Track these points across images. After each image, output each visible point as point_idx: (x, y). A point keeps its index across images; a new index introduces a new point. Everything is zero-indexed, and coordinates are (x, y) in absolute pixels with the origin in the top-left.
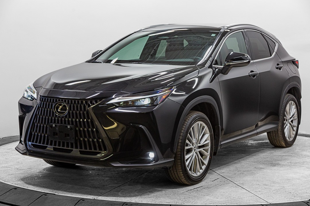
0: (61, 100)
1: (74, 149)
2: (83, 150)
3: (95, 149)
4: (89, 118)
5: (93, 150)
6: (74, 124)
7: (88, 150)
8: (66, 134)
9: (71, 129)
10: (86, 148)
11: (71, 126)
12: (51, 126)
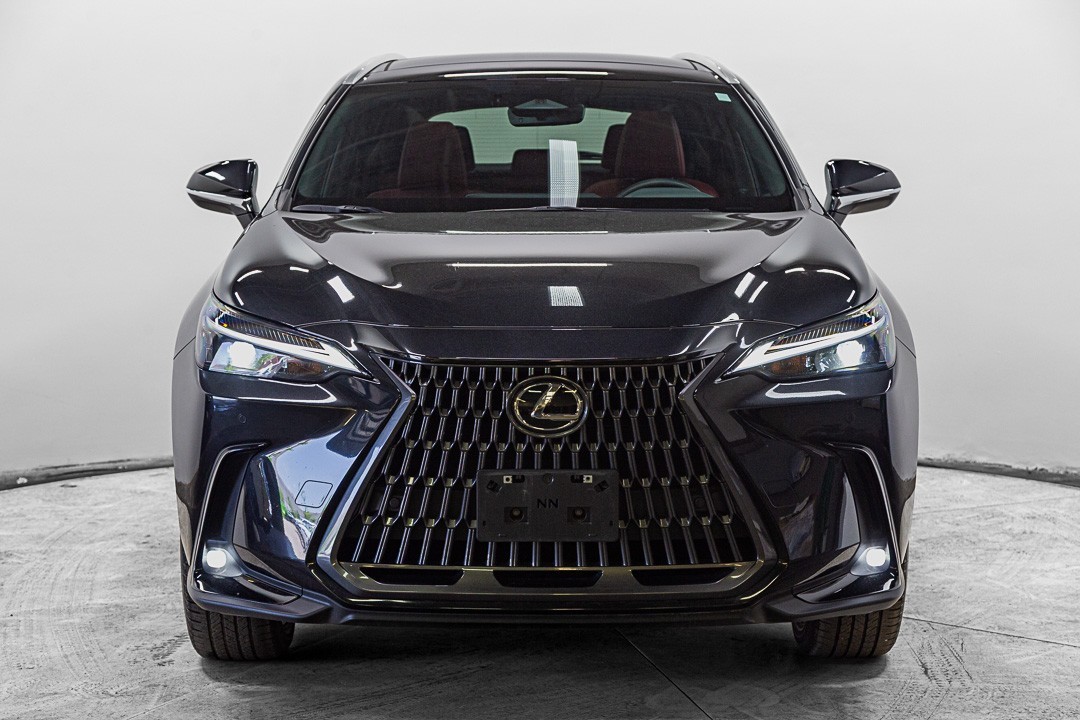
0: (547, 370)
1: (606, 570)
2: (648, 566)
3: (704, 556)
4: (681, 435)
5: (694, 564)
6: (613, 462)
7: (671, 565)
8: (572, 511)
9: (600, 486)
10: (660, 558)
11: (599, 473)
12: (494, 485)
